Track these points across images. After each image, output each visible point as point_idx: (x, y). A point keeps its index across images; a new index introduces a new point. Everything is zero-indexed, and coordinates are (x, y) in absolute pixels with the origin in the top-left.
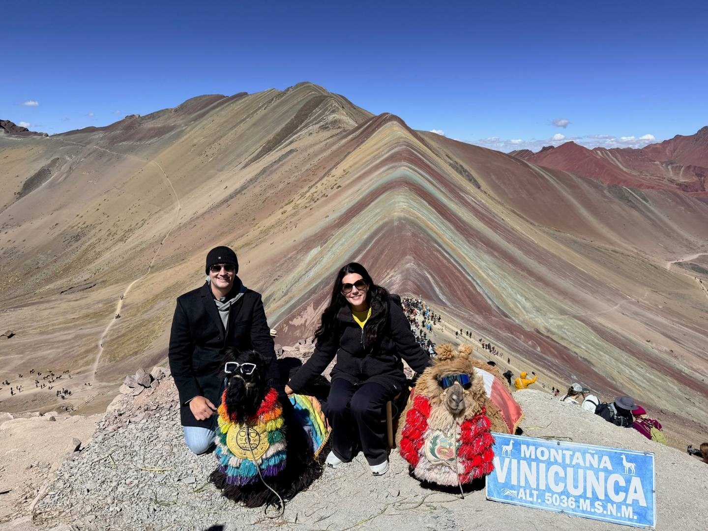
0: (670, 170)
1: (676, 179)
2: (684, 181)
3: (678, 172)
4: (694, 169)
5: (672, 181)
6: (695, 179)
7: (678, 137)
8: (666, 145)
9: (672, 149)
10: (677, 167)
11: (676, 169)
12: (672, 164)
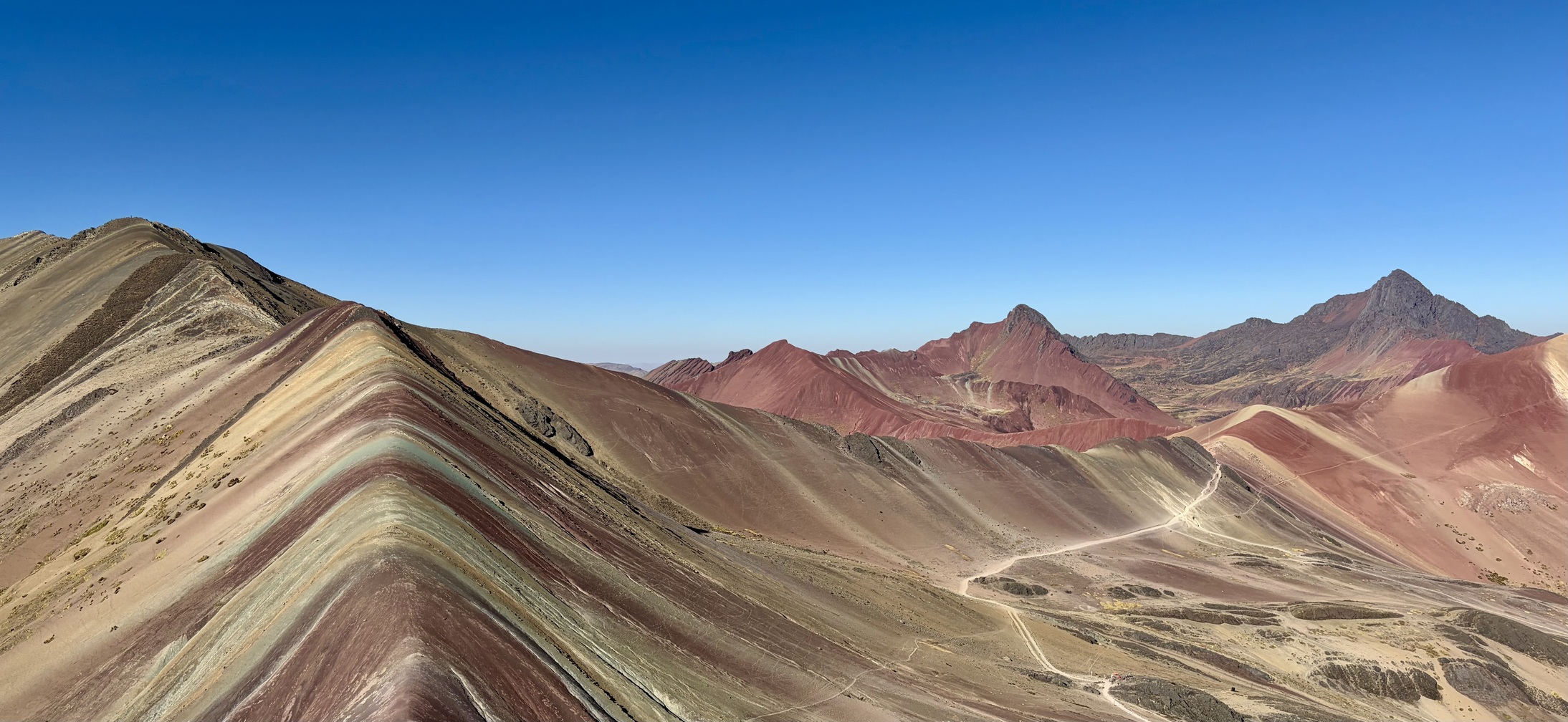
0: (969, 390)
1: (981, 408)
2: (994, 411)
3: (983, 395)
4: (1010, 387)
5: (975, 413)
6: (1014, 407)
7: (975, 326)
8: (957, 343)
9: (968, 350)
10: (980, 384)
11: (979, 388)
12: (972, 378)
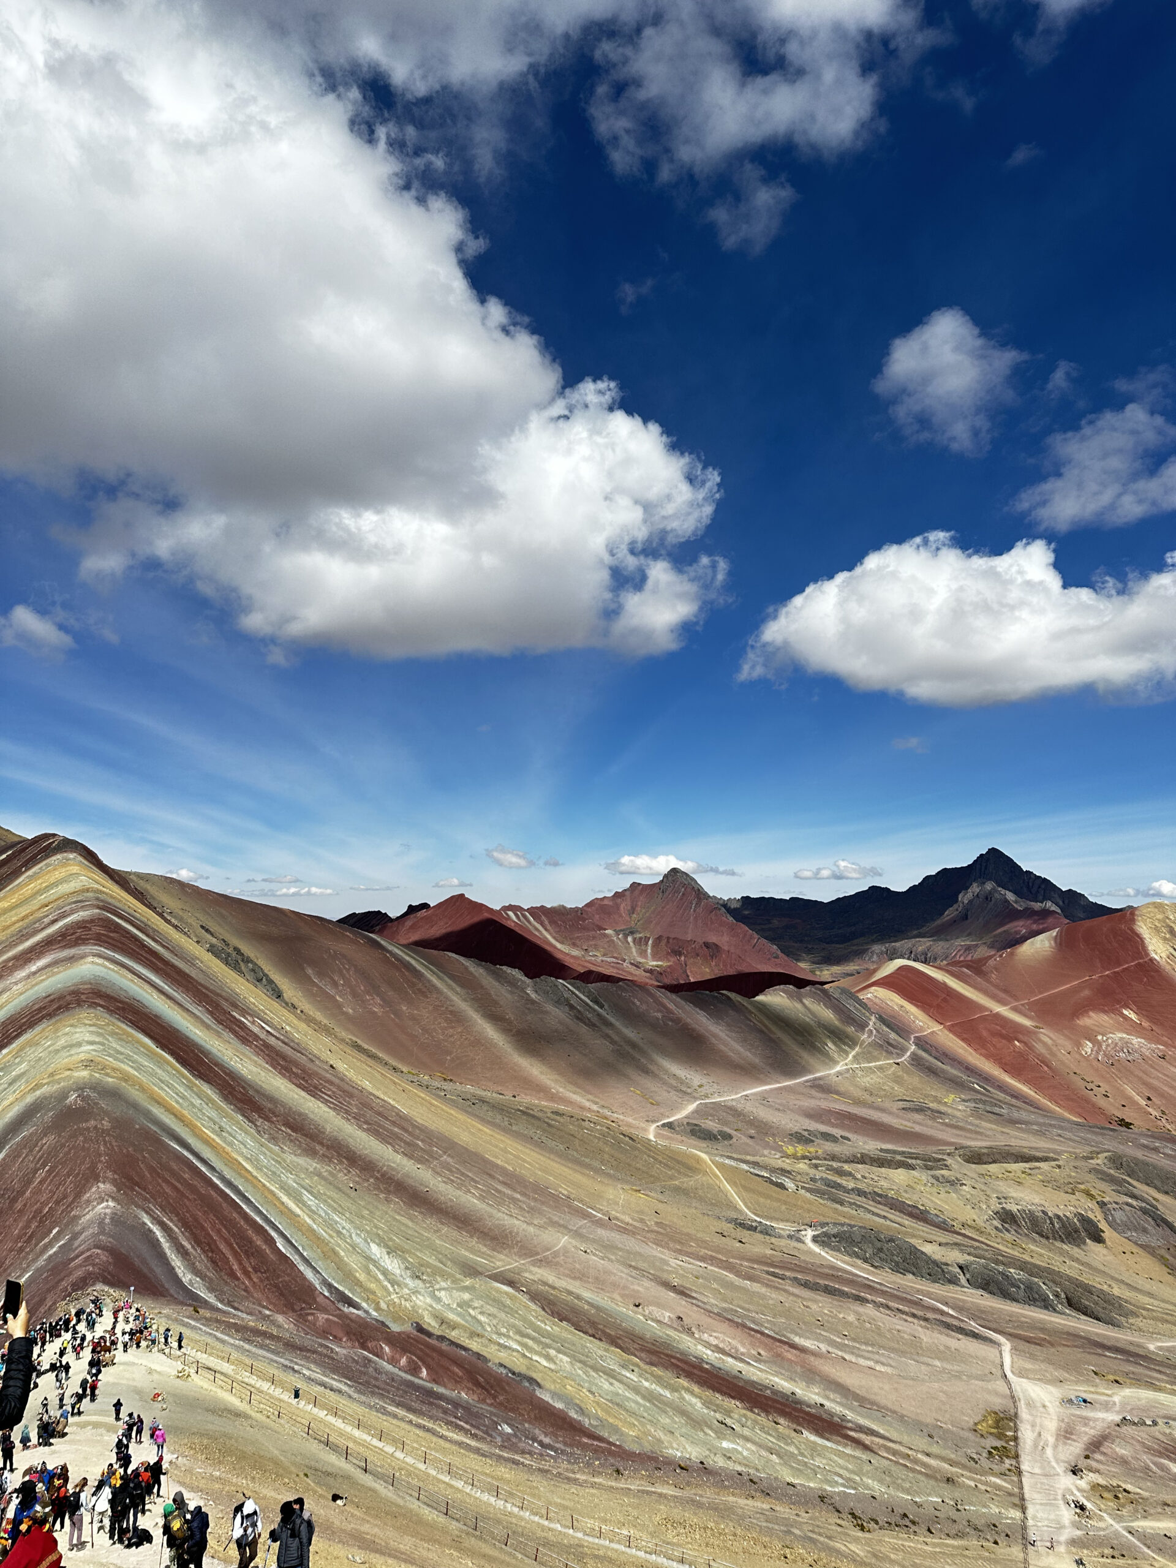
0: (631, 944)
1: (643, 960)
2: (655, 963)
3: (643, 947)
4: (668, 942)
5: (637, 966)
6: (672, 960)
7: (635, 886)
8: (619, 900)
9: (629, 908)
10: (641, 938)
11: (641, 942)
12: (632, 933)
